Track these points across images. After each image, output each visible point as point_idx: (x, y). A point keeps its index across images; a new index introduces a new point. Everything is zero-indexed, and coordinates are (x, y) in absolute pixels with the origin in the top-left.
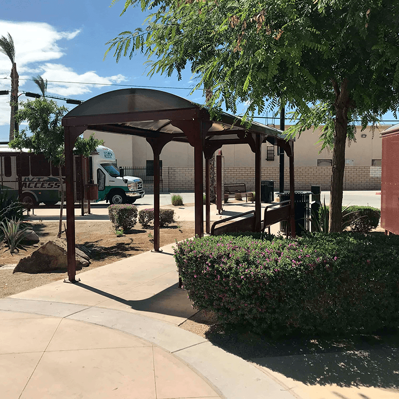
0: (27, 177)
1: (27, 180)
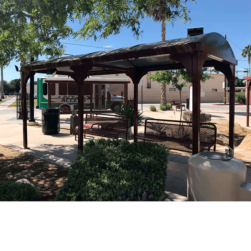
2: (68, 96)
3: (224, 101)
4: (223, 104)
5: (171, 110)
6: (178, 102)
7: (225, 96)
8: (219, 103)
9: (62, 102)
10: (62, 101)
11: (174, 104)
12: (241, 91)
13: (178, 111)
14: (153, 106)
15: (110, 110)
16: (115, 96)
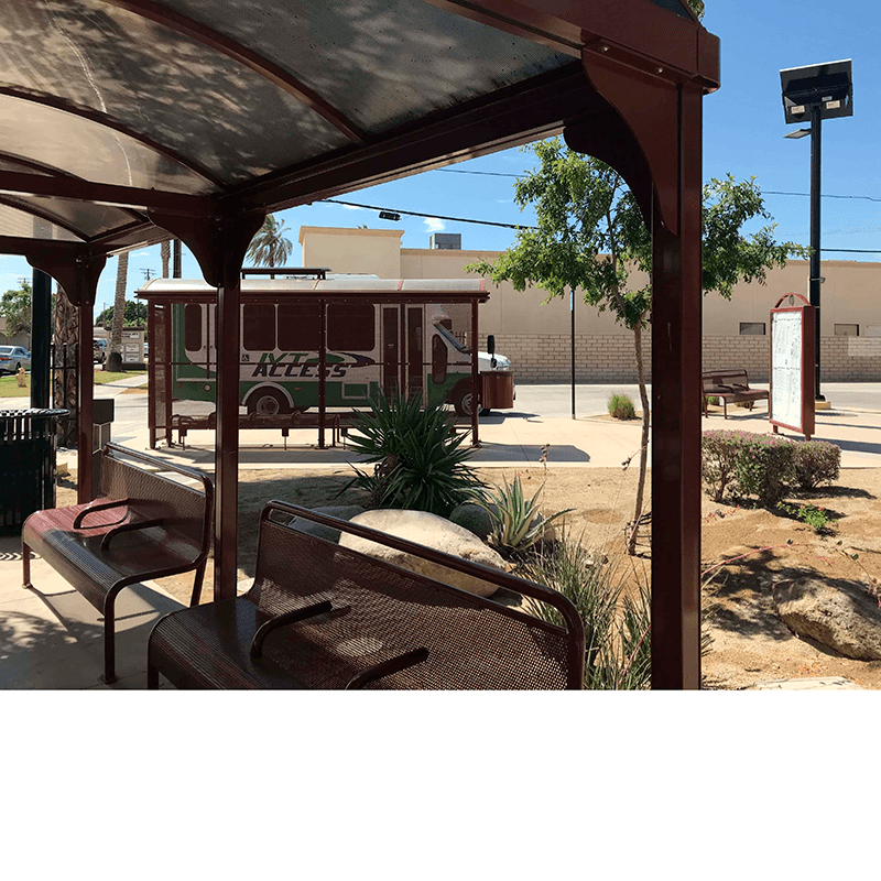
0: (269, 352)
1: (267, 360)
2: (277, 352)
9: (255, 379)
10: (255, 374)
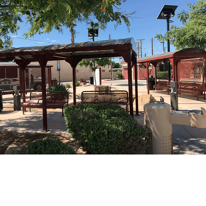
3: (111, 78)
4: (110, 79)
5: (80, 86)
6: (85, 80)
7: (111, 75)
8: (108, 80)
11: (82, 81)
12: (117, 70)
13: (85, 86)
14: (68, 84)
15: (32, 89)
16: (37, 77)
